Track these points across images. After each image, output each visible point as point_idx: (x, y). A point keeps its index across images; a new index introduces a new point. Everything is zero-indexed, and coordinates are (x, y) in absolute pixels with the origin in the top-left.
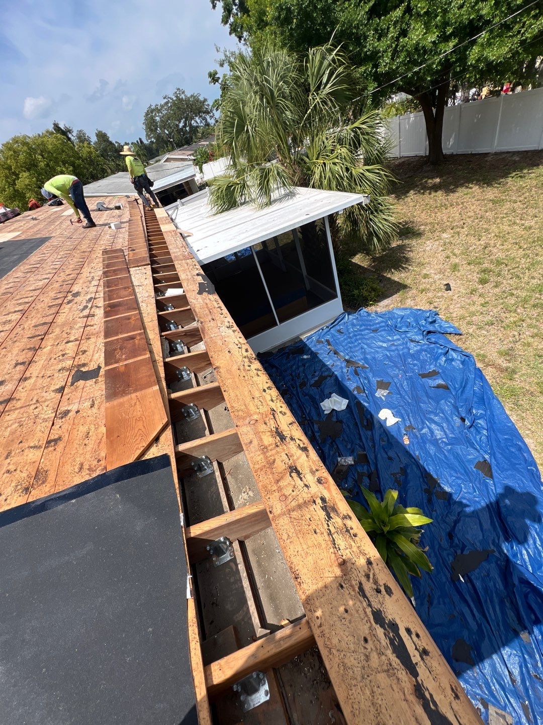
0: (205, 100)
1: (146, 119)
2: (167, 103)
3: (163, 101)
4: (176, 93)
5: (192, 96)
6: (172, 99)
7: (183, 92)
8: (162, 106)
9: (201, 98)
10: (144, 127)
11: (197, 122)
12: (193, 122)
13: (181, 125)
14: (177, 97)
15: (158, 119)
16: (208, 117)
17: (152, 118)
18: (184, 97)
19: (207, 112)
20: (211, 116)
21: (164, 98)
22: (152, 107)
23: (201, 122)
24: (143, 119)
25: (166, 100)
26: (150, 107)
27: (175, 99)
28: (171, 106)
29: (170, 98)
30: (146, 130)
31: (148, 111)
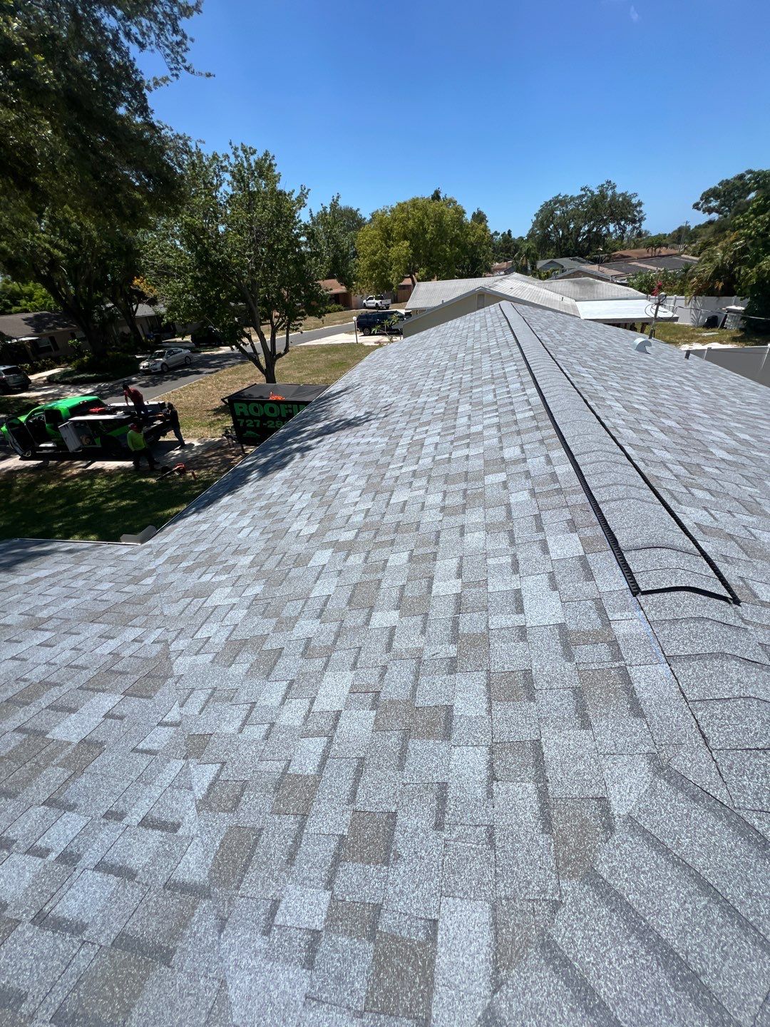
0: (640, 204)
1: (541, 211)
2: (583, 196)
3: (578, 193)
4: (602, 186)
5: (623, 194)
6: (592, 193)
7: (614, 187)
8: (572, 199)
9: (634, 201)
10: (535, 219)
11: (608, 230)
12: (604, 228)
13: (586, 228)
14: (601, 192)
15: (558, 212)
16: (629, 228)
17: (552, 212)
18: (610, 193)
19: (634, 221)
20: (634, 228)
21: (582, 190)
22: (560, 197)
23: (616, 231)
24: (537, 209)
25: (583, 193)
26: (557, 197)
27: (596, 193)
28: (586, 201)
29: (590, 191)
30: (535, 224)
31: (550, 201)
